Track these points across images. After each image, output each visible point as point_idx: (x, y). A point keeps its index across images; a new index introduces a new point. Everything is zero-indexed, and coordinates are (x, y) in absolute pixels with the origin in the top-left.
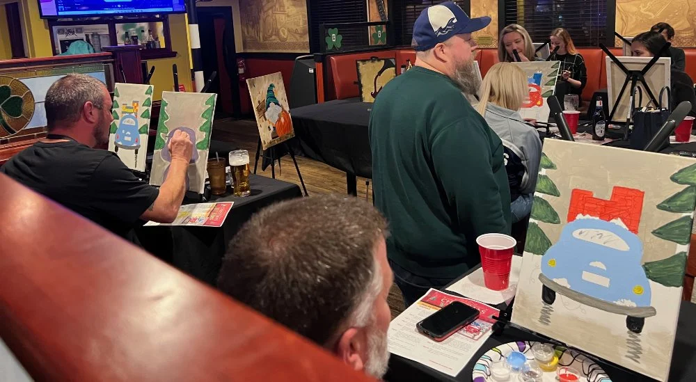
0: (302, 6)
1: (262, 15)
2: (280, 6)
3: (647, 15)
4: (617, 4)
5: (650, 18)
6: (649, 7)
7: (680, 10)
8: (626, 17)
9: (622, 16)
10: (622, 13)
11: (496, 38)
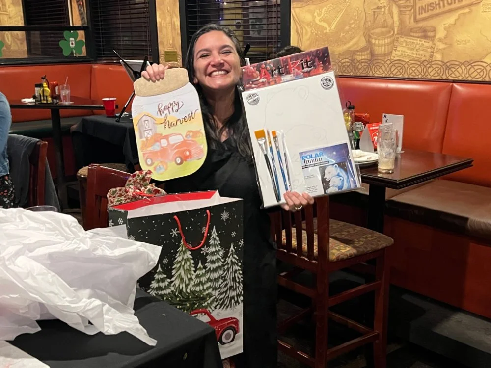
0: (19, 5)
3: (322, 26)
4: (292, 10)
5: (325, 32)
6: (324, 15)
7: (356, 20)
8: (302, 28)
9: (297, 28)
10: (297, 24)
11: (180, 53)
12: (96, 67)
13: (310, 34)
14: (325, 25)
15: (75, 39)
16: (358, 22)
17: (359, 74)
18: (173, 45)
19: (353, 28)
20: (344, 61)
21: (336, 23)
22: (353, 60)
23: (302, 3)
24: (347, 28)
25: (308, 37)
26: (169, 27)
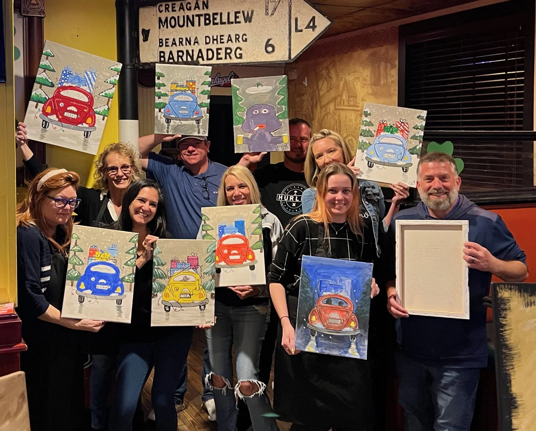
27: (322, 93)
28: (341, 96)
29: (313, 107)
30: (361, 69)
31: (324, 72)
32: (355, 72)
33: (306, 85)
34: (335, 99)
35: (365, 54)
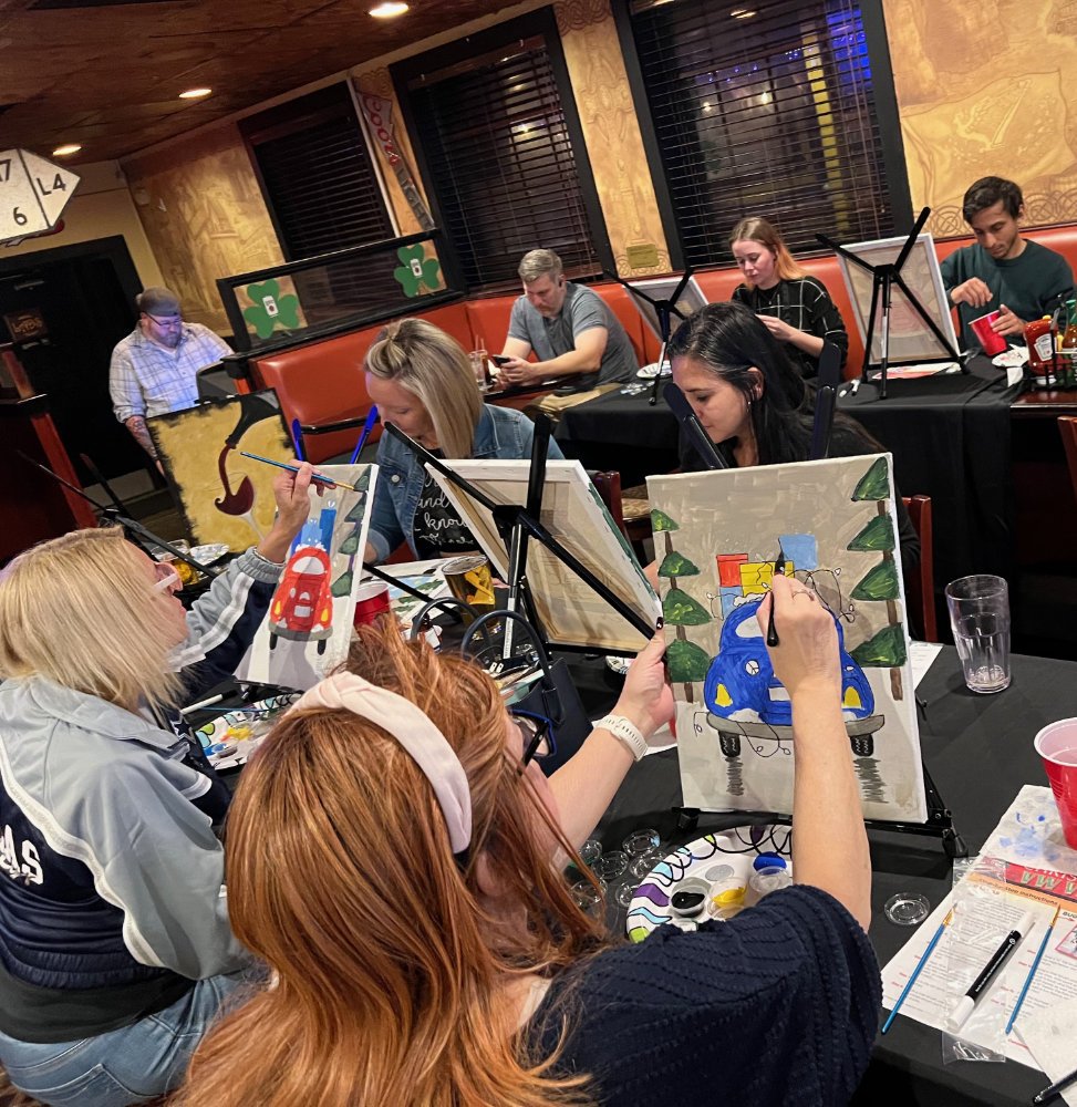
0: (262, 213)
1: (192, 244)
2: (220, 220)
3: (974, 142)
4: (903, 121)
5: (981, 151)
6: (975, 120)
7: (1048, 119)
8: (929, 153)
9: (919, 154)
10: (918, 145)
11: (663, 246)
12: (477, 305)
13: (949, 160)
14: (981, 138)
15: (421, 261)
16: (1051, 121)
17: (1067, 218)
18: (644, 234)
19: (1042, 134)
20: (1033, 198)
21: (1003, 129)
22: (1051, 195)
23: (922, 105)
24: (1029, 136)
25: (946, 166)
26: (629, 198)
27: (188, 218)
28: (209, 219)
29: (185, 239)
30: (217, 182)
31: (180, 189)
32: (214, 185)
33: (164, 209)
34: (204, 225)
35: (214, 161)
